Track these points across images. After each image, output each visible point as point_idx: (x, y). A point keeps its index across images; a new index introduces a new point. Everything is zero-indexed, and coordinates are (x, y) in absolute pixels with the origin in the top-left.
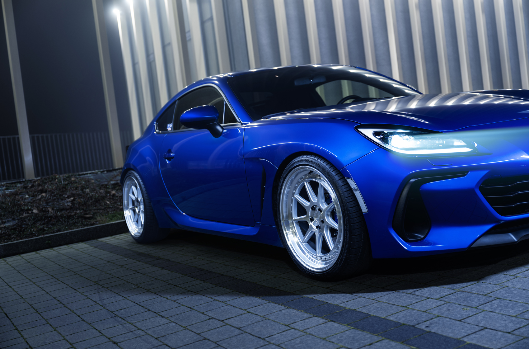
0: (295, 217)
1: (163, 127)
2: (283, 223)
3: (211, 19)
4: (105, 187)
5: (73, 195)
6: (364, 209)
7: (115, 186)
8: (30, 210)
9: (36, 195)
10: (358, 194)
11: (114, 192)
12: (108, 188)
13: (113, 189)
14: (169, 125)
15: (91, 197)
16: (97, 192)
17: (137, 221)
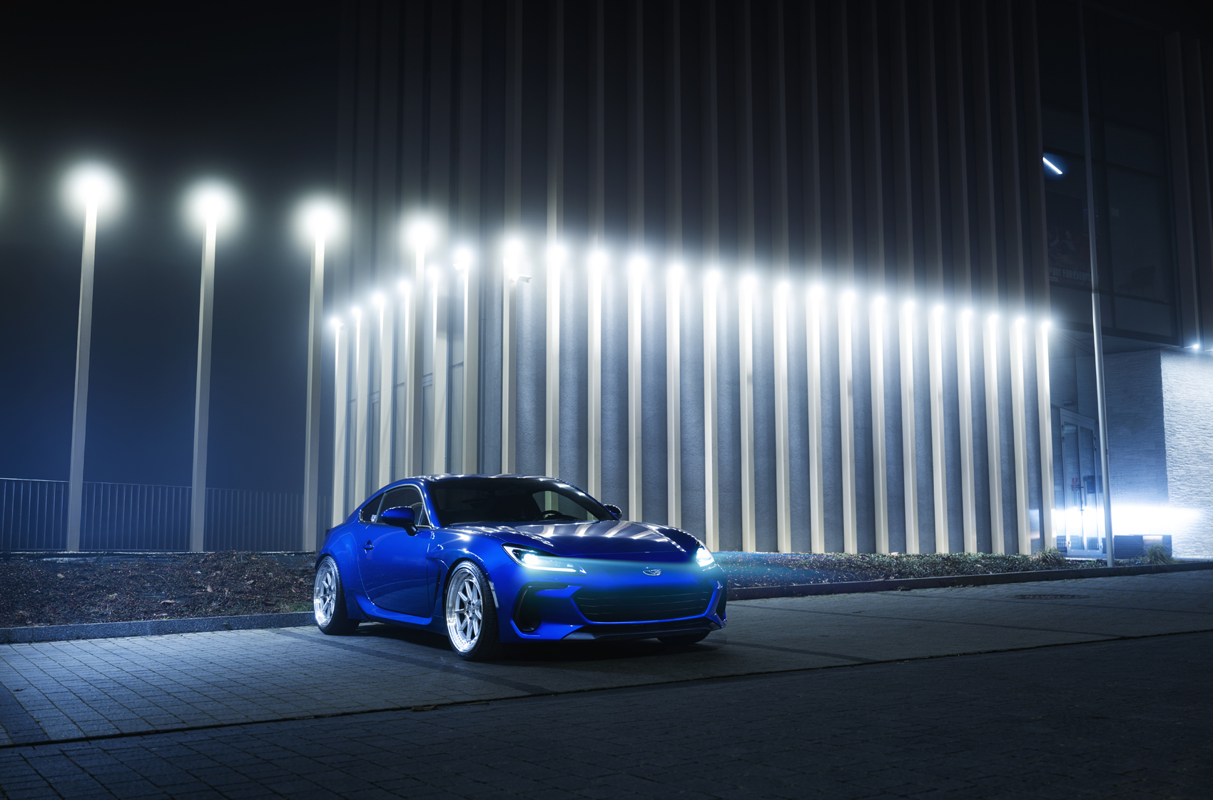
0: (457, 610)
1: (367, 517)
2: (448, 610)
3: (462, 364)
4: (293, 573)
5: (253, 577)
6: (497, 605)
7: (304, 572)
8: (204, 588)
9: (211, 572)
10: (494, 593)
11: (302, 580)
12: (296, 575)
13: (302, 576)
14: (373, 516)
15: (275, 583)
16: (281, 578)
17: (326, 611)
